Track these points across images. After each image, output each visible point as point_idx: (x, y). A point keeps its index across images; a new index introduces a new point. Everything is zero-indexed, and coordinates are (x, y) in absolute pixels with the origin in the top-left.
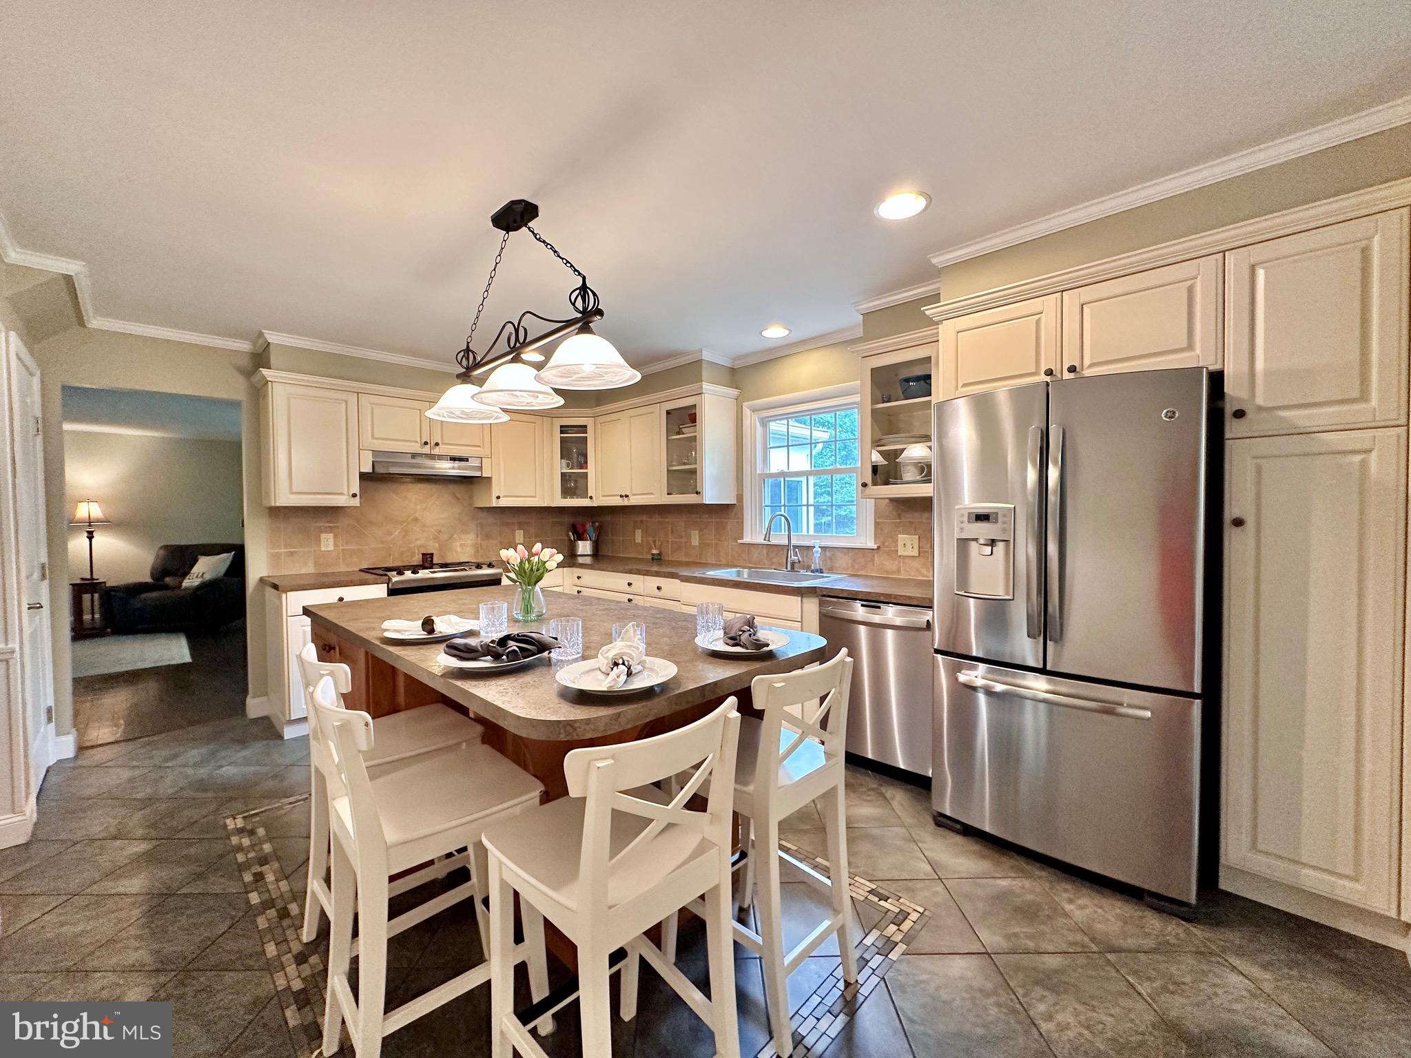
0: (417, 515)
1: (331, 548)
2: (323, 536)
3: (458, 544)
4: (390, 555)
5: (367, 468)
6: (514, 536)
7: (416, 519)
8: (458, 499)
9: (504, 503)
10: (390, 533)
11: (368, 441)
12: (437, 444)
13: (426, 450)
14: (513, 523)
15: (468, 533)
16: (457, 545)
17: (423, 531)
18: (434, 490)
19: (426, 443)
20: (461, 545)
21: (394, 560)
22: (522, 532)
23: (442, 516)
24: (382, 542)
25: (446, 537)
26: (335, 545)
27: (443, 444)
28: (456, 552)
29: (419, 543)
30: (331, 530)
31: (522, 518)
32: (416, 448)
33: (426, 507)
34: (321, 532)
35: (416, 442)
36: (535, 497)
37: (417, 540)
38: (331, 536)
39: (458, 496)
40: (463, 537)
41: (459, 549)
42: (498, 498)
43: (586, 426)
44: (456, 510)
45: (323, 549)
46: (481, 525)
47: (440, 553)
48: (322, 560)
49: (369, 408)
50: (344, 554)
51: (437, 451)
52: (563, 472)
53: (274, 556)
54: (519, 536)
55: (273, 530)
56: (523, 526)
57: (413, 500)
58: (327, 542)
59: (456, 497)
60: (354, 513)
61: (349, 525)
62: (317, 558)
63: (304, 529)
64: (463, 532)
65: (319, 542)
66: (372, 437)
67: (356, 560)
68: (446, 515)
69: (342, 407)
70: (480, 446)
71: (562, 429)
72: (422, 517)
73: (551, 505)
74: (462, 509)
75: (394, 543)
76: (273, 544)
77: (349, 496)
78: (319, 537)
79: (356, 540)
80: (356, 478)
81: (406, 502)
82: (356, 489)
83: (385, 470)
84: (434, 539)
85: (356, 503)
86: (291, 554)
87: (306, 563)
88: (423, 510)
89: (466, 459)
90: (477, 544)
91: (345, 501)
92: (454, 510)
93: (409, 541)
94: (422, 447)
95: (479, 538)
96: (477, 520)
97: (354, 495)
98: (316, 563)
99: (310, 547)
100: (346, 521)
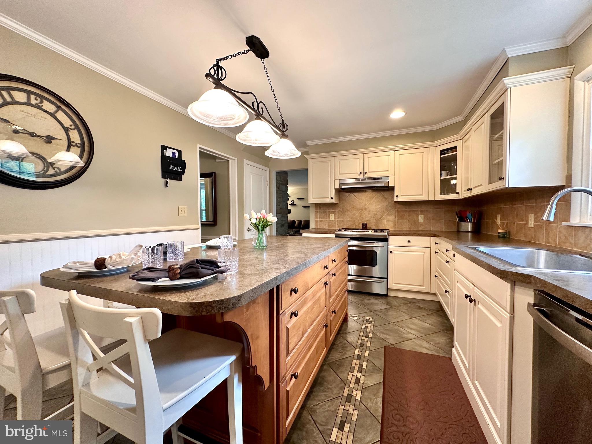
0: (366, 207)
1: (333, 219)
2: (331, 215)
3: (385, 220)
4: (354, 224)
5: (337, 187)
6: (418, 217)
7: (366, 209)
8: (386, 199)
9: (401, 199)
10: (354, 214)
11: (338, 176)
12: (366, 173)
13: (361, 176)
14: (417, 211)
15: (391, 215)
16: (385, 221)
17: (369, 214)
18: (374, 195)
19: (361, 173)
20: (386, 221)
21: (356, 226)
22: (423, 215)
23: (378, 207)
24: (351, 218)
25: (379, 217)
26: (335, 219)
27: (369, 172)
29: (367, 219)
30: (333, 212)
31: (423, 208)
32: (357, 176)
33: (370, 203)
34: (330, 213)
35: (357, 173)
36: (422, 195)
37: (366, 218)
38: (333, 215)
39: (386, 197)
40: (388, 217)
41: (385, 223)
42: (397, 196)
43: (456, 148)
44: (385, 204)
45: (331, 220)
46: (398, 212)
47: (376, 224)
48: (330, 224)
49: (339, 162)
50: (337, 222)
51: (366, 176)
52: (441, 178)
53: (316, 222)
54: (421, 218)
55: (316, 212)
56: (422, 212)
57: (365, 200)
58: (332, 217)
59: (385, 198)
60: (342, 206)
61: (340, 210)
62: (329, 223)
63: (325, 212)
64: (388, 214)
65: (329, 217)
66: (340, 174)
67: (341, 224)
68: (380, 206)
69: (330, 163)
70: (388, 171)
71: (442, 152)
72: (368, 207)
73: (434, 200)
74: (387, 203)
75: (356, 219)
76: (316, 217)
77: (330, 199)
78: (330, 215)
79: (342, 217)
80: (334, 191)
81: (362, 201)
82: (333, 195)
83: (343, 187)
84: (374, 218)
85: (333, 201)
86: (321, 221)
87: (325, 225)
88: (369, 204)
89: (381, 178)
90: (396, 221)
91: (328, 201)
92: (384, 204)
93: (363, 218)
94: (359, 175)
95: (396, 218)
96: (396, 208)
97: (332, 198)
98: (328, 225)
99: (327, 219)
100: (338, 209)
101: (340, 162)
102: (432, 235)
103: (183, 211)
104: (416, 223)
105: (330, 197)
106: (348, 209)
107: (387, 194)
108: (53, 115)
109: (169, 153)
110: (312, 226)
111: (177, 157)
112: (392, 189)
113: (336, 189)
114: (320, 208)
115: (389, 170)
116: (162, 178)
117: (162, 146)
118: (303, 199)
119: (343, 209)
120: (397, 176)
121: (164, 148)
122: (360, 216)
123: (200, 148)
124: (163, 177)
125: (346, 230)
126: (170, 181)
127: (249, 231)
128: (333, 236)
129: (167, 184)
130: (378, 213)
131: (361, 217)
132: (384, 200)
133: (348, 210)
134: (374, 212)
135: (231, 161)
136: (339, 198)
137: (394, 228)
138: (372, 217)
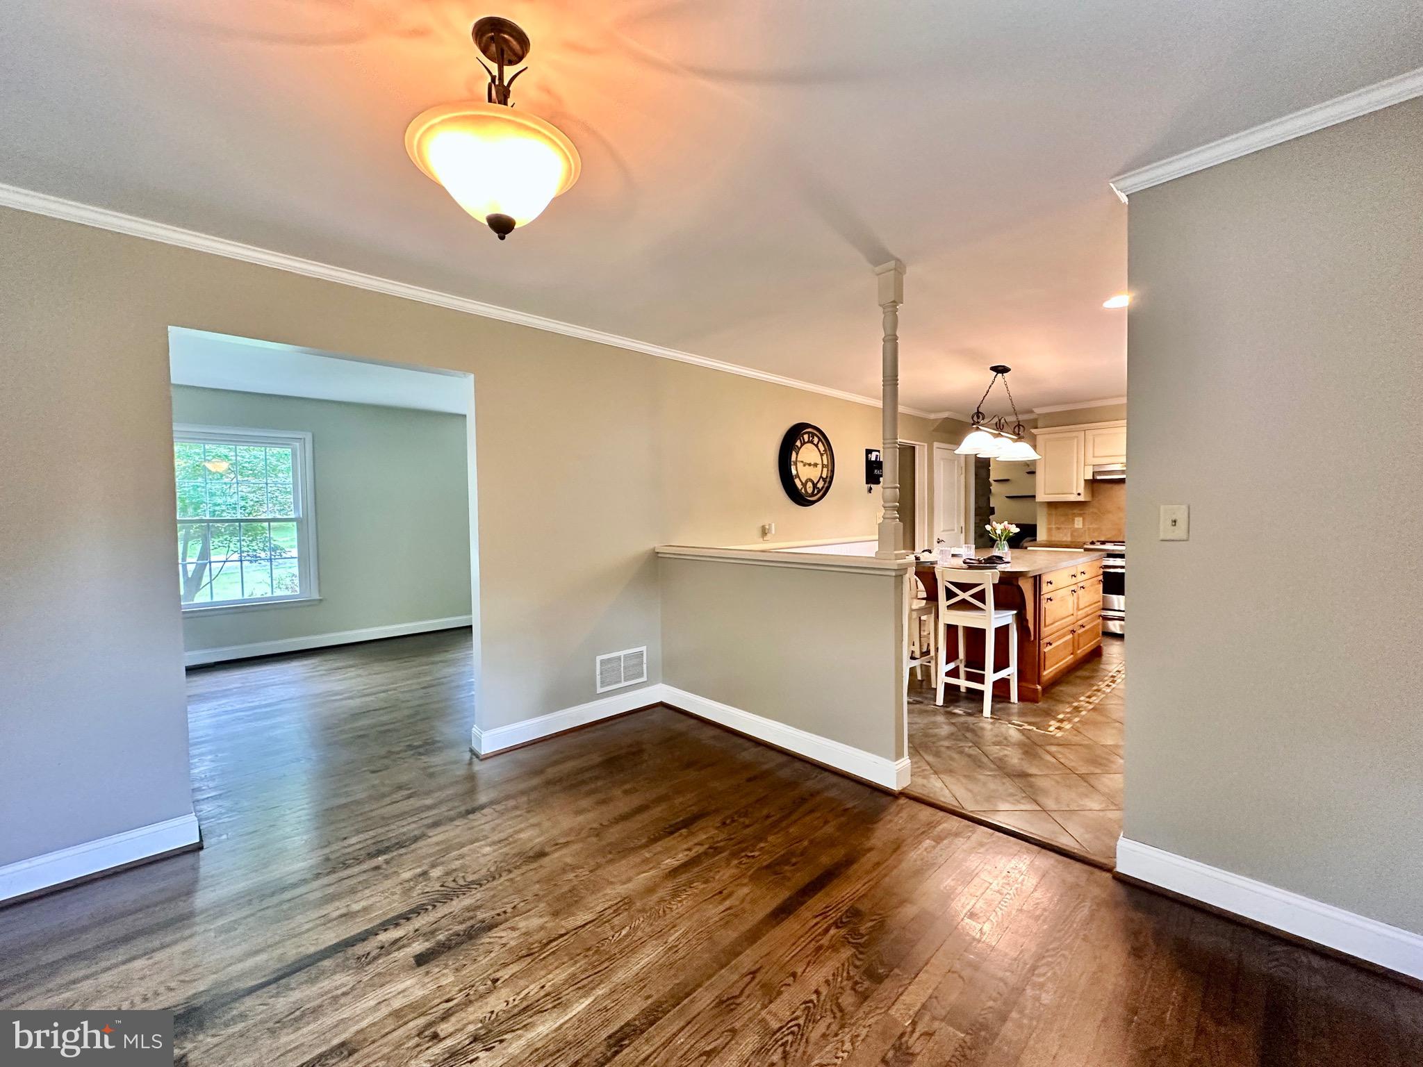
1: (1081, 526)
2: (1076, 519)
5: (1090, 477)
11: (1091, 460)
26: (1084, 525)
30: (1080, 515)
34: (1075, 517)
38: (1081, 519)
45: (1076, 526)
48: (1075, 533)
49: (1092, 437)
50: (1088, 530)
53: (1049, 530)
55: (1049, 515)
58: (1078, 523)
60: (1097, 506)
61: (1093, 513)
62: (1072, 532)
63: (1066, 516)
65: (1074, 523)
66: (1094, 457)
67: (1096, 534)
69: (1076, 440)
76: (1049, 523)
77: (1076, 495)
78: (1074, 519)
79: (1097, 522)
80: (1082, 483)
82: (1081, 490)
83: (1099, 478)
85: (1081, 498)
86: (1058, 529)
87: (1066, 535)
91: (1073, 498)
97: (1079, 494)
98: (1072, 535)
99: (1069, 525)
100: (1091, 510)
101: (1093, 440)
105: (1076, 491)
106: (1110, 510)
108: (817, 446)
109: (873, 457)
110: (1042, 535)
111: (877, 460)
113: (1086, 481)
114: (1057, 509)
116: (865, 484)
117: (867, 450)
118: (1007, 480)
119: (1099, 510)
121: (869, 452)
124: (867, 482)
125: (1103, 543)
126: (872, 486)
127: (938, 542)
128: (1082, 550)
129: (871, 489)
133: (1109, 512)
135: (917, 447)
136: (1092, 493)
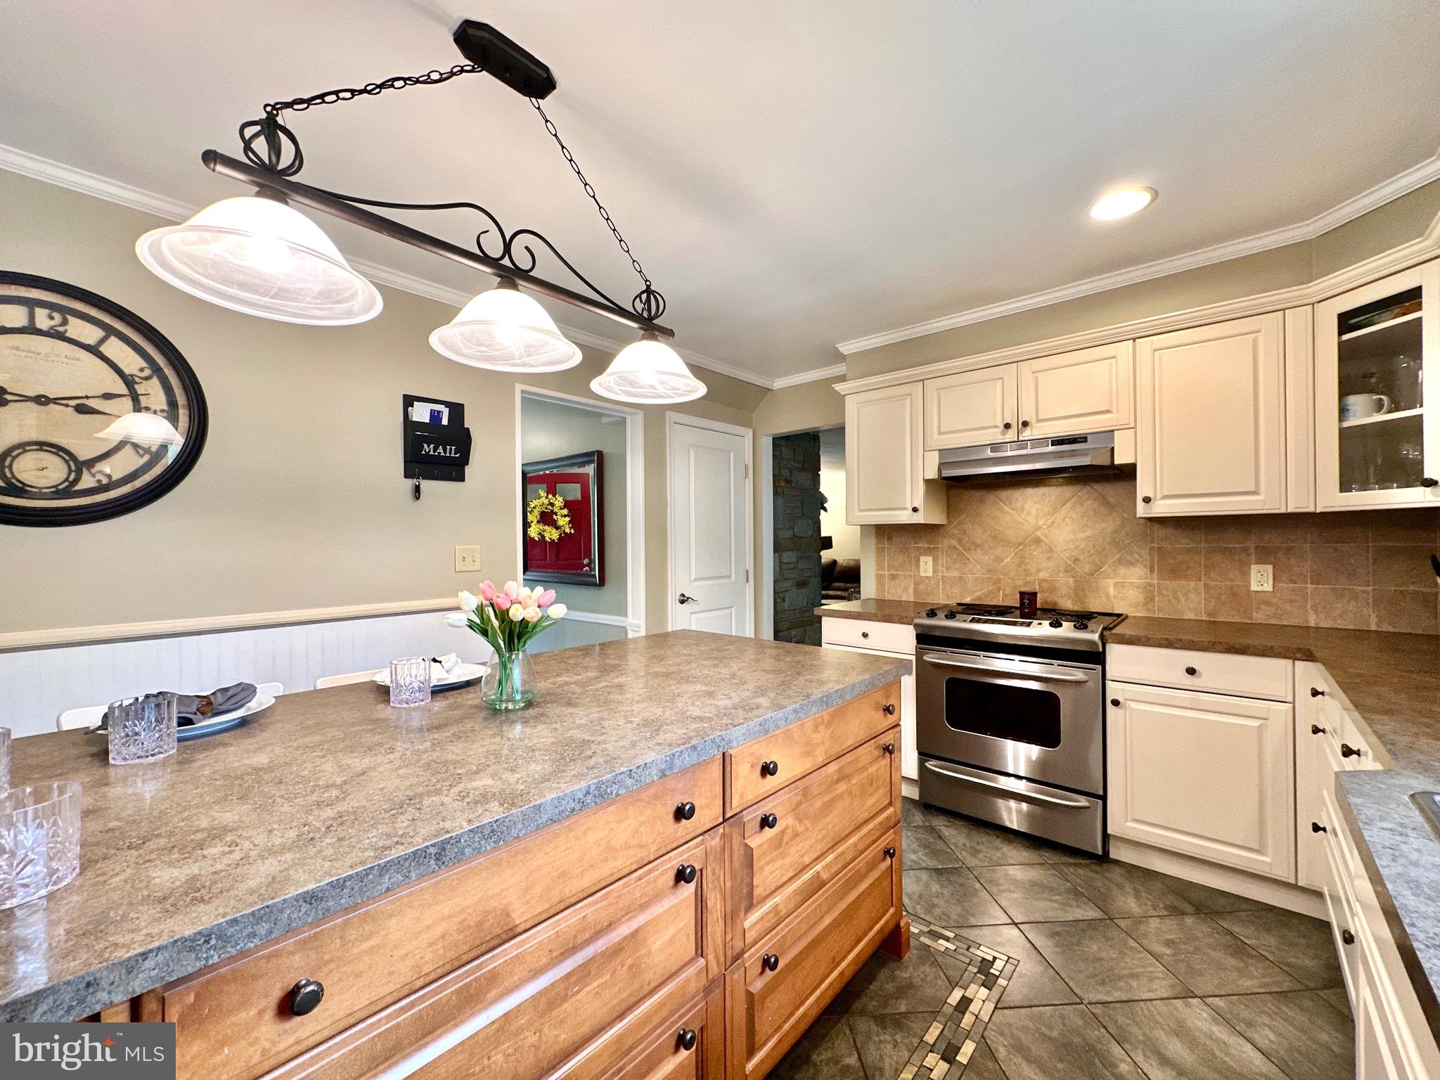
0: (1039, 533)
1: (930, 574)
2: (923, 559)
3: (1111, 582)
4: (999, 589)
5: (932, 474)
6: (1246, 575)
7: (1038, 541)
8: (1113, 507)
9: (1162, 508)
10: (1001, 560)
11: (936, 439)
12: (1025, 424)
13: (1011, 435)
14: (1245, 550)
15: (1130, 564)
16: (1109, 585)
17: (1049, 559)
18: (1068, 495)
19: (1007, 426)
20: (1116, 585)
21: (1005, 596)
22: (1270, 567)
23: (1081, 535)
24: (989, 571)
25: (1087, 568)
26: (934, 572)
27: (1039, 421)
28: (1107, 596)
29: (1041, 575)
30: (929, 551)
31: (1272, 538)
32: (997, 436)
33: (1053, 522)
34: (921, 554)
35: (996, 427)
36: (1256, 493)
37: (1039, 571)
38: (929, 559)
39: (1112, 500)
40: (1122, 571)
41: (1111, 591)
42: (1147, 500)
43: (1414, 295)
44: (1109, 525)
45: (922, 574)
46: (1162, 552)
47: (1076, 594)
48: (921, 587)
49: (935, 397)
50: (943, 582)
51: (1027, 434)
52: (1346, 424)
53: (880, 578)
54: (1261, 579)
55: (880, 551)
56: (1264, 556)
57: (1033, 512)
58: (926, 566)
59: (1108, 503)
60: (955, 531)
61: (950, 546)
62: (917, 584)
63: (904, 550)
64: (1120, 561)
65: (918, 566)
66: (940, 433)
67: (955, 590)
68: (1088, 534)
69: (908, 402)
70: (1108, 411)
71: (1347, 321)
72: (1046, 537)
73: (1311, 509)
74: (1119, 522)
75: (1005, 574)
76: (880, 566)
77: (910, 512)
78: (919, 559)
79: (958, 566)
80: (921, 487)
81: (1023, 515)
82: (919, 501)
83: (953, 473)
84: (1066, 571)
85: (919, 519)
86: (893, 577)
87: (906, 589)
88: (1049, 526)
89: (1082, 439)
90: (1150, 585)
91: (905, 517)
92: (1104, 526)
93: (1027, 573)
94: (1003, 434)
95: (1155, 576)
96: (1152, 542)
97: (915, 510)
98: (915, 590)
99: (911, 571)
100: (945, 543)
101: (939, 395)
102: (1299, 656)
103: (469, 559)
104: (1240, 596)
106: (978, 541)
107: (1111, 491)
108: (94, 350)
109: (421, 413)
110: (868, 586)
111: (445, 422)
112: (1127, 473)
113: (927, 482)
114: (890, 538)
115: (1115, 410)
116: (406, 477)
117: (405, 397)
119: (960, 542)
120: (1144, 427)
122: (1019, 565)
123: (523, 392)
124: (408, 474)
126: (426, 485)
127: (682, 602)
129: (417, 491)
130: (1081, 557)
131: (1023, 567)
132: (1103, 510)
133: (977, 546)
134: (1067, 554)
135: (628, 418)
136: (948, 507)
137: (1149, 610)
138: (1062, 569)
